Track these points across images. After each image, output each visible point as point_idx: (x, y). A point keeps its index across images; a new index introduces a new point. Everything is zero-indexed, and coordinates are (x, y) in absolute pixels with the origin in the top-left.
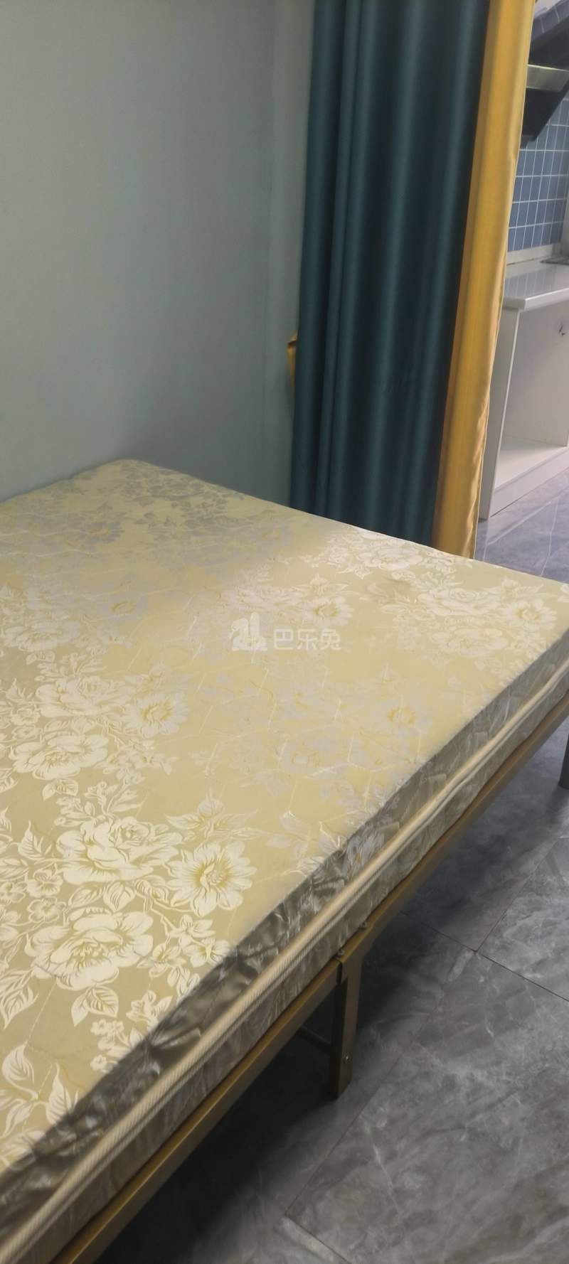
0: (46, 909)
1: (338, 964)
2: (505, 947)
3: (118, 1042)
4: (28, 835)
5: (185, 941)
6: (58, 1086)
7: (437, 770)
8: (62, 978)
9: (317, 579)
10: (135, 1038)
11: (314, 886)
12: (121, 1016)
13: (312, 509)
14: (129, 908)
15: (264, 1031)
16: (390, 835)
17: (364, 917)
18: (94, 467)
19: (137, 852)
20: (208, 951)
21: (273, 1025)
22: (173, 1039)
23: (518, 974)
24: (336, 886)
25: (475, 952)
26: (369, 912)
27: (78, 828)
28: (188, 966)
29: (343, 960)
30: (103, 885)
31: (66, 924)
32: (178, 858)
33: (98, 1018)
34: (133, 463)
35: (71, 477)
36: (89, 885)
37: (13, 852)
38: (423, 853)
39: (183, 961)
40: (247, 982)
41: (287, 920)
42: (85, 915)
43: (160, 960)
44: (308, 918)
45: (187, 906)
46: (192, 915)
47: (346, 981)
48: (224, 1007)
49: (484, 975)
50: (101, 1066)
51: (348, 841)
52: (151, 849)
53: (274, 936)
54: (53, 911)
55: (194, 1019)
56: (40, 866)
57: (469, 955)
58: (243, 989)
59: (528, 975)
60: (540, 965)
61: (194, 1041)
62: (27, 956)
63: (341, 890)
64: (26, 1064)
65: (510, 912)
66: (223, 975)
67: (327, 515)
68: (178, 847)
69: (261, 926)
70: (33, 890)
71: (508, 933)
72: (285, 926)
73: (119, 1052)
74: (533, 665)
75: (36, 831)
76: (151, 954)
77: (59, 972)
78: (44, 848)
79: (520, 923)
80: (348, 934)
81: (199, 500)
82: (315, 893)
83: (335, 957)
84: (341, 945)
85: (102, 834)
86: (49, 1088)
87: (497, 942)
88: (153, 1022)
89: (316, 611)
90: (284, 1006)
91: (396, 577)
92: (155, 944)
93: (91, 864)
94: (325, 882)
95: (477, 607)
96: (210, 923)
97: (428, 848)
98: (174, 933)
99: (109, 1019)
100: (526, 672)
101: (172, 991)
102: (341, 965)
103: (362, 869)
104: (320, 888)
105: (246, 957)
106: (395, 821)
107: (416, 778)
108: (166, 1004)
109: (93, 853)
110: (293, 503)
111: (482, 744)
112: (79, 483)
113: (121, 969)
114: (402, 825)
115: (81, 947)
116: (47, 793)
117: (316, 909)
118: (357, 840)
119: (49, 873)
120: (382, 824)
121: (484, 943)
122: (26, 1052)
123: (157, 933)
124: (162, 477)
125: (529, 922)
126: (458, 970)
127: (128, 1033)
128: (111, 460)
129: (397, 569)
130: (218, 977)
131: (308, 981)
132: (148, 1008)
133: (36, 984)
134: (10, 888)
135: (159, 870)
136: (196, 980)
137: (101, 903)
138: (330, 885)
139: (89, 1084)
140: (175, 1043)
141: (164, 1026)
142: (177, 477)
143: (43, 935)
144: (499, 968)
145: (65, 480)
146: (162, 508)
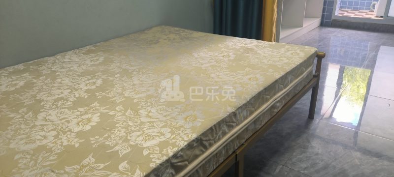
0: (135, 128)
1: (235, 154)
2: (294, 164)
3: (159, 159)
4: (129, 110)
5: (182, 134)
6: (138, 171)
7: (266, 94)
8: (140, 144)
9: (223, 49)
10: (165, 158)
11: (226, 122)
12: (160, 153)
13: (221, 33)
14: (163, 127)
15: (211, 172)
16: (251, 113)
17: (244, 141)
18: (151, 28)
19: (165, 114)
20: (190, 136)
21: (214, 171)
22: (179, 162)
23: (299, 171)
24: (234, 124)
25: (283, 165)
26: (245, 140)
27: (145, 109)
28: (183, 140)
29: (237, 153)
30: (154, 122)
31: (141, 131)
32: (179, 115)
33: (152, 154)
34: (163, 26)
35: (144, 30)
36: (149, 122)
37: (124, 115)
38: (263, 124)
39: (181, 139)
40: (204, 150)
41: (217, 131)
42: (148, 129)
43: (173, 138)
44: (224, 134)
45: (183, 126)
46: (184, 128)
47: (239, 161)
48: (197, 157)
49: (286, 172)
50: (153, 165)
51: (237, 109)
52: (169, 113)
53: (213, 136)
54: (137, 128)
55: (186, 158)
56: (133, 118)
57: (281, 166)
58: (203, 152)
59: (302, 172)
60: (306, 168)
61: (186, 166)
62: (128, 139)
63: (235, 127)
64: (127, 166)
65: (294, 154)
66: (195, 145)
67: (226, 35)
68: (179, 112)
69: (208, 130)
70: (130, 123)
71: (294, 160)
72: (216, 134)
73: (159, 162)
74: (298, 66)
75: (131, 109)
76: (170, 137)
77: (139, 143)
78: (134, 114)
79: (298, 157)
80: (239, 145)
81: (184, 33)
82: (226, 125)
83: (234, 152)
84: (236, 148)
85: (153, 110)
86: (135, 172)
87: (290, 162)
88: (171, 154)
89: (223, 56)
90: (218, 165)
91: (249, 48)
92: (171, 135)
93: (150, 117)
94: (229, 122)
95: (277, 53)
96: (190, 130)
97: (265, 123)
98: (178, 132)
99: (156, 154)
100: (296, 67)
101: (178, 146)
102: (236, 155)
103: (242, 122)
104: (228, 124)
105: (203, 140)
106: (253, 108)
107: (260, 94)
108: (176, 149)
109: (150, 114)
110: (215, 33)
111: (282, 90)
112: (146, 32)
113: (160, 141)
114: (256, 110)
115: (146, 137)
116: (135, 101)
117: (227, 131)
118: (240, 110)
119: (136, 119)
120: (248, 107)
121: (286, 163)
122: (127, 163)
123: (172, 133)
124: (172, 29)
125: (301, 156)
126: (277, 171)
127: (162, 157)
128: (156, 26)
129: (249, 46)
130: (193, 145)
131: (225, 158)
132: (169, 151)
133: (131, 146)
134: (122, 123)
135: (173, 118)
136: (186, 143)
137: (153, 126)
138: (231, 124)
139: (149, 171)
140: (179, 164)
141: (175, 156)
142: (177, 29)
143: (133, 134)
144: (291, 170)
145: (142, 31)
146: (172, 36)
